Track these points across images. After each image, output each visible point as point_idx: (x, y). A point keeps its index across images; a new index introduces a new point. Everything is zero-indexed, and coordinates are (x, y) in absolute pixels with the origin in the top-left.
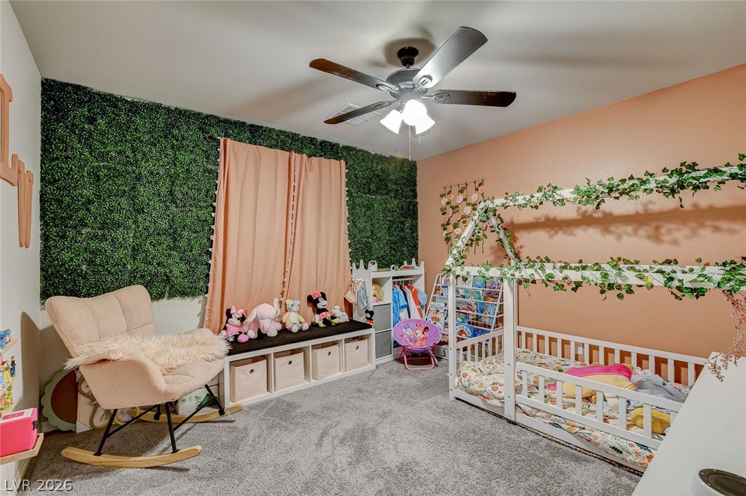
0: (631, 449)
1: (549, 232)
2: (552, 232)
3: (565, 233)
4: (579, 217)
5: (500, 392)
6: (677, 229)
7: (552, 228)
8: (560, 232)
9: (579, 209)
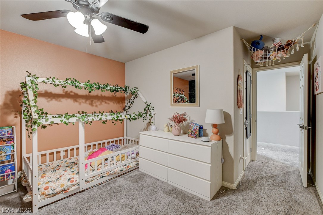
0: (124, 168)
1: (47, 99)
2: (49, 99)
3: (56, 100)
4: (64, 94)
5: (76, 181)
6: (97, 102)
7: (49, 97)
8: (54, 100)
9: (64, 90)
